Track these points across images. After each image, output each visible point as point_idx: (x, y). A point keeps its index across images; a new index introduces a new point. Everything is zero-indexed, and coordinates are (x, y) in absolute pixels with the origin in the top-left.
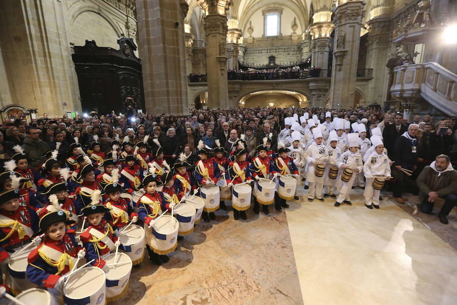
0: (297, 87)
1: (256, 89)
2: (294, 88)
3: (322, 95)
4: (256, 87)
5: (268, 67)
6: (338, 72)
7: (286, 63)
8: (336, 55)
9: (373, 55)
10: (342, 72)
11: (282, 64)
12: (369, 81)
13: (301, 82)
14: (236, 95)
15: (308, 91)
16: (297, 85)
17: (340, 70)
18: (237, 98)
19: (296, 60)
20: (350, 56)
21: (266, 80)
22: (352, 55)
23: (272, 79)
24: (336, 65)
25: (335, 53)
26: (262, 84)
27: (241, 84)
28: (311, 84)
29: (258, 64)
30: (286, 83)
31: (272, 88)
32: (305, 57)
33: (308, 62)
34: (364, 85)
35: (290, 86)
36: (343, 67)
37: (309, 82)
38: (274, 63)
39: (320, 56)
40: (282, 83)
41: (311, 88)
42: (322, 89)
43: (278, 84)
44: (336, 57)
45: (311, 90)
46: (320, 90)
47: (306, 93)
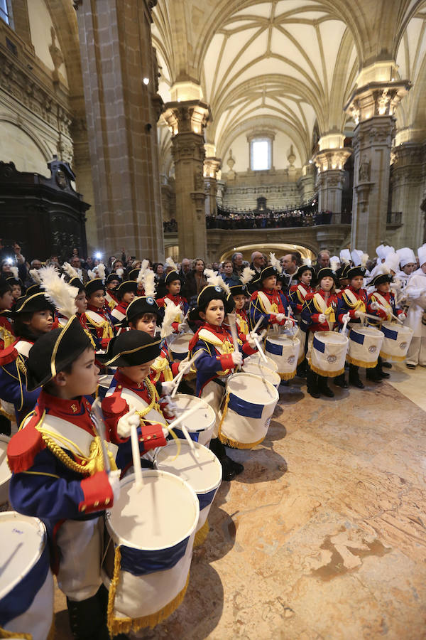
0: (301, 239)
1: (243, 242)
2: (296, 239)
3: (335, 250)
4: (242, 238)
5: (257, 213)
6: (361, 214)
7: (281, 207)
8: (359, 189)
9: (402, 193)
10: (367, 214)
11: (276, 208)
12: (398, 230)
13: (305, 231)
14: (214, 250)
15: (316, 243)
16: (301, 236)
17: (364, 211)
18: (217, 255)
19: (295, 203)
20: (377, 192)
21: (258, 228)
22: (380, 189)
23: (266, 227)
24: (358, 204)
25: (357, 188)
26: (251, 234)
27: (222, 235)
28: (320, 234)
29: (243, 209)
30: (284, 232)
31: (265, 240)
32: (307, 199)
33: (313, 204)
34: (391, 235)
35: (291, 236)
36: (368, 207)
37: (316, 231)
38: (265, 207)
39: (331, 195)
40: (279, 233)
41: (319, 239)
42: (335, 240)
43: (273, 234)
44: (359, 193)
45: (320, 242)
46: (332, 242)
47: (313, 247)
